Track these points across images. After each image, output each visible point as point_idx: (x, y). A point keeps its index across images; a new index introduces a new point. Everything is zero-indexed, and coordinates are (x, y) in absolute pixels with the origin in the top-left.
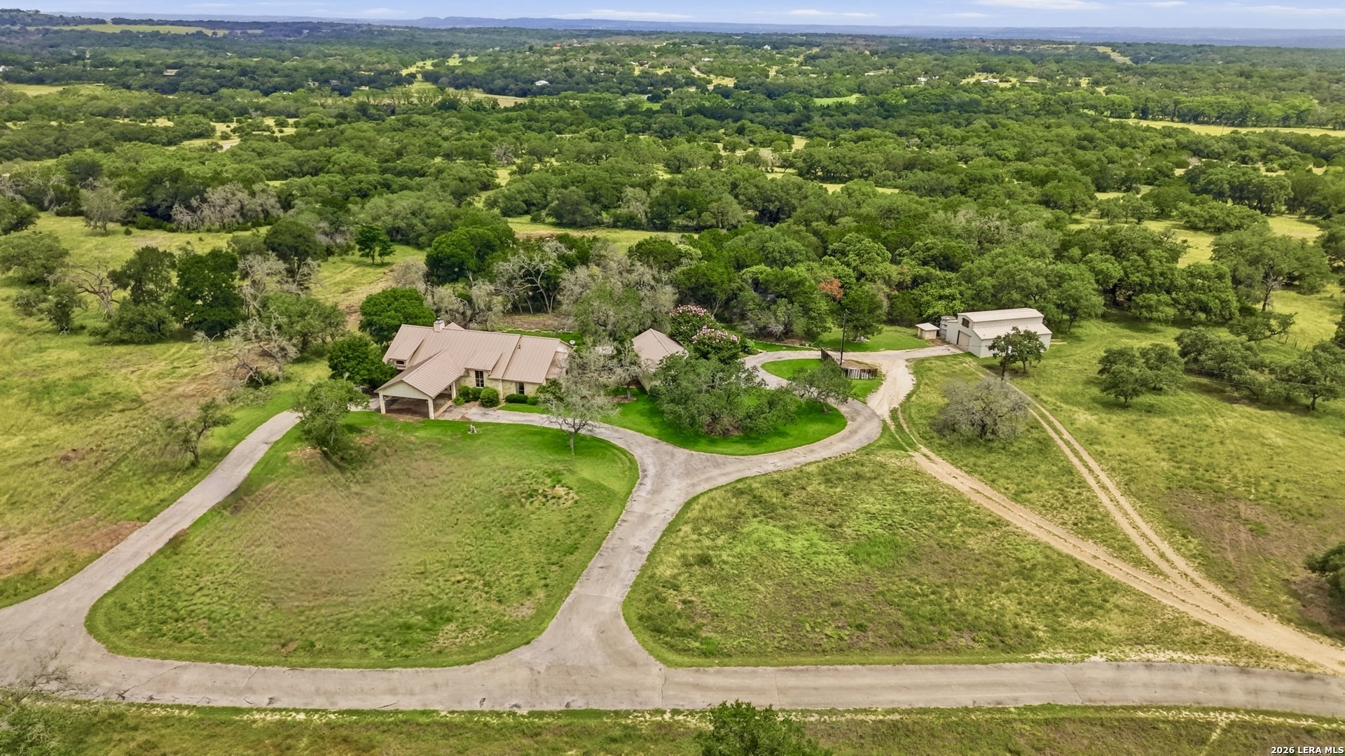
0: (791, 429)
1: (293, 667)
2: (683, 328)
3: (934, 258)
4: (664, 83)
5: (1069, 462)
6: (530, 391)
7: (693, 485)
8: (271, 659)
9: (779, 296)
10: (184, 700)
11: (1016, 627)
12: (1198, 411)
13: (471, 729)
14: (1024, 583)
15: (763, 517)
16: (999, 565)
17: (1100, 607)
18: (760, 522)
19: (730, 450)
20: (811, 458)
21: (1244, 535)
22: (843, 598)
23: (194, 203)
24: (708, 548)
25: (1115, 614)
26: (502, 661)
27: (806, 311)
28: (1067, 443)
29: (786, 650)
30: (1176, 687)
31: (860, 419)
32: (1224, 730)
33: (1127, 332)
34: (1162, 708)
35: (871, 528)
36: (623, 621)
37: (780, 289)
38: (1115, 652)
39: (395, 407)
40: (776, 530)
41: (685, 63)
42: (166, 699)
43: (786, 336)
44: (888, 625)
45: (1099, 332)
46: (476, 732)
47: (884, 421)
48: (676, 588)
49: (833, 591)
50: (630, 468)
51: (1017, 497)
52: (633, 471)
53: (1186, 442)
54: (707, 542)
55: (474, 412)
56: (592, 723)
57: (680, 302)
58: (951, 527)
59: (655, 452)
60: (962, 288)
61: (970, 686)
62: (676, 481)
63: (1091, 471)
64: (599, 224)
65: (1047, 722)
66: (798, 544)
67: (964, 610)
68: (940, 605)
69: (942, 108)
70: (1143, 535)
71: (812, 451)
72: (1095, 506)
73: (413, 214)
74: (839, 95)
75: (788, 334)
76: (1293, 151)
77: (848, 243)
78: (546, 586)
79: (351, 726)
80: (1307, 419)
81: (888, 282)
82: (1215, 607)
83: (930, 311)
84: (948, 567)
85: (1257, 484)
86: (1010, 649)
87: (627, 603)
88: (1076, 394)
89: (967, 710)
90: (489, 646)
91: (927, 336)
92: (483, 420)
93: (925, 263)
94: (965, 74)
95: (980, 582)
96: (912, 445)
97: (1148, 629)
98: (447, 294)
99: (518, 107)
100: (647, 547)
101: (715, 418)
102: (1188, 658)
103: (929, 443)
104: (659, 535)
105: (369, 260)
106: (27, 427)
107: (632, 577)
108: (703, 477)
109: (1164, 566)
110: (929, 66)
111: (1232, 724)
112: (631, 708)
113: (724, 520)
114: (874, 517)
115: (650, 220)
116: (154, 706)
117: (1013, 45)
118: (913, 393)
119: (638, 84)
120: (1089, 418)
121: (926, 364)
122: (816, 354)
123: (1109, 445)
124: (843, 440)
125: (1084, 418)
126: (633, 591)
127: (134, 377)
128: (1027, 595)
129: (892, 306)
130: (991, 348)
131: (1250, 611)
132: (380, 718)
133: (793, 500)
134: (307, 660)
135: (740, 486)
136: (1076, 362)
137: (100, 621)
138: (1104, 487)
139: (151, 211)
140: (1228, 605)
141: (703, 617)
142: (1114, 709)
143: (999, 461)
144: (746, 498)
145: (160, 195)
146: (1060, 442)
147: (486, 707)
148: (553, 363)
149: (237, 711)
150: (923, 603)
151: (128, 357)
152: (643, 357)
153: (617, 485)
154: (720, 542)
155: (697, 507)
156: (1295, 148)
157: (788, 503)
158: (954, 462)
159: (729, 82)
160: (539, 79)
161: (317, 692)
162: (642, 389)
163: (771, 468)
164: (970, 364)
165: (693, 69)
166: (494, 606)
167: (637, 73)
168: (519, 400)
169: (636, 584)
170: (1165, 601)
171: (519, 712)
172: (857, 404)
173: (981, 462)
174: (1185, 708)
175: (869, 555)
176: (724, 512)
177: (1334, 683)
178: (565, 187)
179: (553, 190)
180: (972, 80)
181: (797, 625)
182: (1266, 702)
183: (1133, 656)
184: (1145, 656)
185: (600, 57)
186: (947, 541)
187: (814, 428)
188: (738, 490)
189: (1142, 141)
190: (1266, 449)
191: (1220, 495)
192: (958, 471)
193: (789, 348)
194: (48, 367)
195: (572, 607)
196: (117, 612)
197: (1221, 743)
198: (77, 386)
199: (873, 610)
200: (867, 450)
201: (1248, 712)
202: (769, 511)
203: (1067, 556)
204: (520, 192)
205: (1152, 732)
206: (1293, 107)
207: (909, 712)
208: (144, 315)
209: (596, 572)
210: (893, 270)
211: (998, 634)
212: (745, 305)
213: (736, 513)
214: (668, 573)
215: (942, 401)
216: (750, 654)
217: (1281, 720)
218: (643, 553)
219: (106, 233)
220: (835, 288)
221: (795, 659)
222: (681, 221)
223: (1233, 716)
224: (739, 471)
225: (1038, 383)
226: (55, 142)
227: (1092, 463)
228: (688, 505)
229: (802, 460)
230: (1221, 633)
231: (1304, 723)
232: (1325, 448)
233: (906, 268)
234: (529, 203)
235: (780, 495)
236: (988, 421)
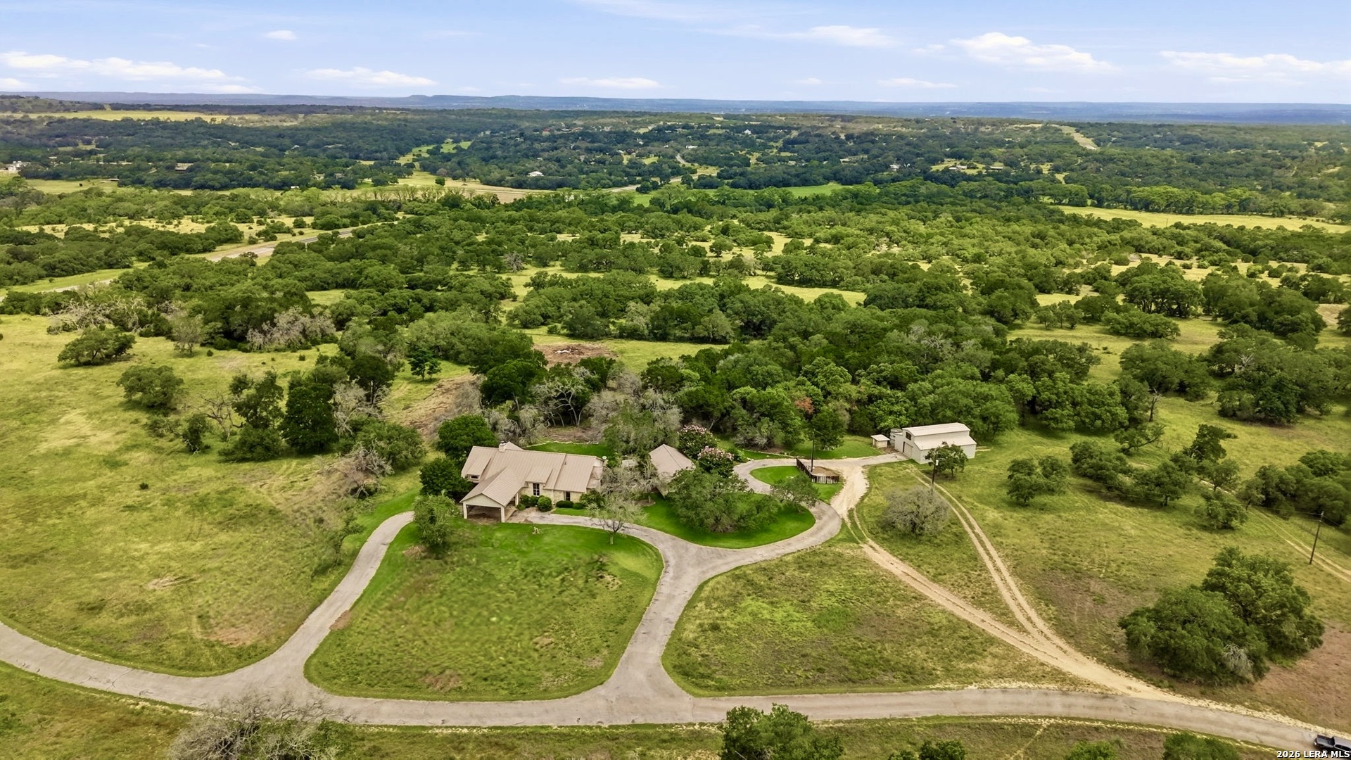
0: (774, 527)
1: (452, 701)
2: (689, 444)
3: (885, 378)
4: (652, 174)
5: (976, 550)
6: (575, 498)
7: (704, 572)
8: (435, 696)
9: (763, 415)
10: (388, 722)
11: (923, 668)
12: (1079, 509)
13: (574, 737)
14: (932, 639)
15: (754, 596)
16: (916, 628)
17: (980, 654)
18: (752, 599)
19: (729, 545)
20: (788, 550)
21: (1089, 604)
22: (808, 651)
23: (265, 327)
24: (717, 618)
25: (989, 660)
26: (586, 695)
27: (785, 426)
28: (977, 536)
29: (771, 685)
30: (1019, 704)
31: (825, 518)
32: (1045, 729)
33: (1040, 439)
34: (1008, 716)
35: (830, 603)
36: (662, 668)
37: (763, 410)
38: (985, 683)
39: (473, 513)
40: (764, 605)
41: (670, 151)
42: (377, 721)
43: (769, 447)
44: (839, 669)
45: (1018, 439)
46: (578, 738)
47: (843, 519)
48: (697, 647)
49: (803, 647)
50: (657, 560)
51: (935, 579)
52: (659, 562)
53: (1063, 534)
54: (717, 614)
55: (533, 516)
56: (651, 731)
57: (685, 421)
58: (887, 600)
59: (674, 547)
60: (907, 405)
61: (889, 706)
62: (690, 569)
63: (991, 558)
64: (608, 335)
65: (935, 726)
66: (779, 615)
67: (890, 658)
68: (874, 655)
69: (911, 199)
70: (1019, 605)
71: (789, 544)
72: (989, 584)
73: (452, 334)
74: (816, 183)
75: (770, 445)
76: (1225, 247)
77: (818, 366)
78: (608, 646)
79: (497, 736)
80: (1158, 514)
81: (848, 399)
82: (1058, 653)
83: (882, 425)
84: (882, 629)
85: (1108, 566)
86: (916, 682)
87: (664, 657)
88: (989, 495)
89: (886, 720)
90: (576, 686)
91: (880, 445)
92: (542, 522)
93: (879, 383)
94: (935, 162)
95: (903, 639)
96: (862, 539)
97: (1010, 668)
98: (500, 415)
99: (518, 205)
100: (675, 619)
101: (717, 520)
102: (1031, 686)
103: (875, 539)
104: (682, 609)
105: (420, 377)
106: (200, 534)
107: (665, 640)
108: (710, 566)
109: (1028, 626)
110: (900, 153)
111: (1051, 725)
112: (673, 722)
113: (726, 598)
114: (832, 594)
115: (651, 331)
116: (369, 726)
117: (982, 124)
118: (866, 495)
119: (628, 174)
120: (996, 515)
121: (878, 470)
122: (792, 462)
123: (1007, 536)
124: (812, 535)
125: (993, 515)
126: (667, 649)
127: (263, 490)
128: (933, 647)
129: (852, 419)
130: (927, 457)
131: (1079, 656)
132: (515, 731)
133: (775, 583)
134: (460, 697)
135: (737, 572)
136: (995, 467)
137: (314, 674)
138: (998, 570)
139: (228, 334)
140: (1065, 652)
141: (716, 665)
142: (978, 717)
143: (925, 550)
144: (742, 582)
145: (236, 321)
146: (972, 535)
147: (581, 723)
148: (592, 476)
149: (424, 728)
150: (862, 653)
151: (252, 473)
152: (660, 471)
153: (650, 574)
154: (725, 614)
155: (707, 589)
156: (1227, 243)
157: (772, 585)
158: (892, 552)
159: (713, 172)
160: (533, 170)
161: (471, 716)
162: (659, 494)
163: (759, 558)
164: (912, 470)
165: (678, 158)
166: (575, 660)
167: (625, 162)
168: (566, 505)
169: (668, 644)
170: (1024, 650)
171: (603, 726)
172: (824, 506)
173: (911, 552)
174: (1023, 717)
175: (828, 621)
176: (727, 592)
177: (1120, 700)
178: (575, 300)
179: (566, 303)
180: (940, 167)
181: (779, 670)
182: (1074, 712)
183: (996, 685)
184: (1003, 685)
185: (590, 145)
186: (882, 611)
187: (791, 525)
188: (737, 575)
189: (1090, 237)
190: (1121, 538)
191: (1079, 574)
192: (894, 559)
193: (772, 457)
194: (194, 482)
195: (627, 660)
196: (322, 668)
197: (1041, 737)
198: (225, 498)
199: (828, 657)
200: (830, 543)
201: (1062, 718)
202: (759, 591)
203: (964, 620)
204: (537, 307)
205: (1000, 731)
206: (1235, 196)
207: (849, 722)
208: (263, 439)
209: (641, 636)
210: (853, 390)
211: (910, 673)
212: (736, 420)
213: (735, 594)
214: (691, 636)
215: (887, 504)
216: (748, 688)
217: (1081, 723)
218: (671, 623)
219: (191, 354)
220: (807, 405)
221: (777, 691)
222: (678, 333)
223: (1052, 721)
224: (736, 561)
225: (962, 486)
226: (106, 254)
227: (993, 552)
228: (701, 588)
229: (782, 551)
230: (1056, 670)
231: (1096, 724)
232: (1165, 537)
233: (863, 389)
234: (545, 317)
235: (767, 579)
236: (917, 521)
